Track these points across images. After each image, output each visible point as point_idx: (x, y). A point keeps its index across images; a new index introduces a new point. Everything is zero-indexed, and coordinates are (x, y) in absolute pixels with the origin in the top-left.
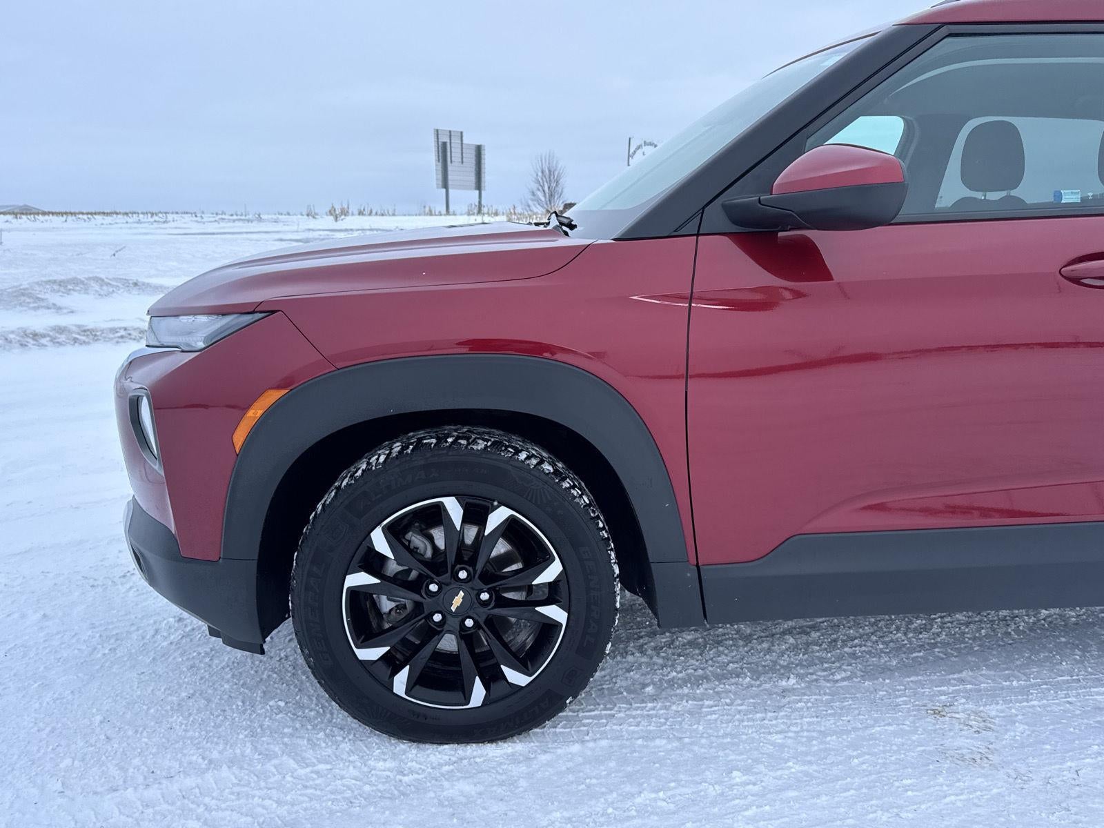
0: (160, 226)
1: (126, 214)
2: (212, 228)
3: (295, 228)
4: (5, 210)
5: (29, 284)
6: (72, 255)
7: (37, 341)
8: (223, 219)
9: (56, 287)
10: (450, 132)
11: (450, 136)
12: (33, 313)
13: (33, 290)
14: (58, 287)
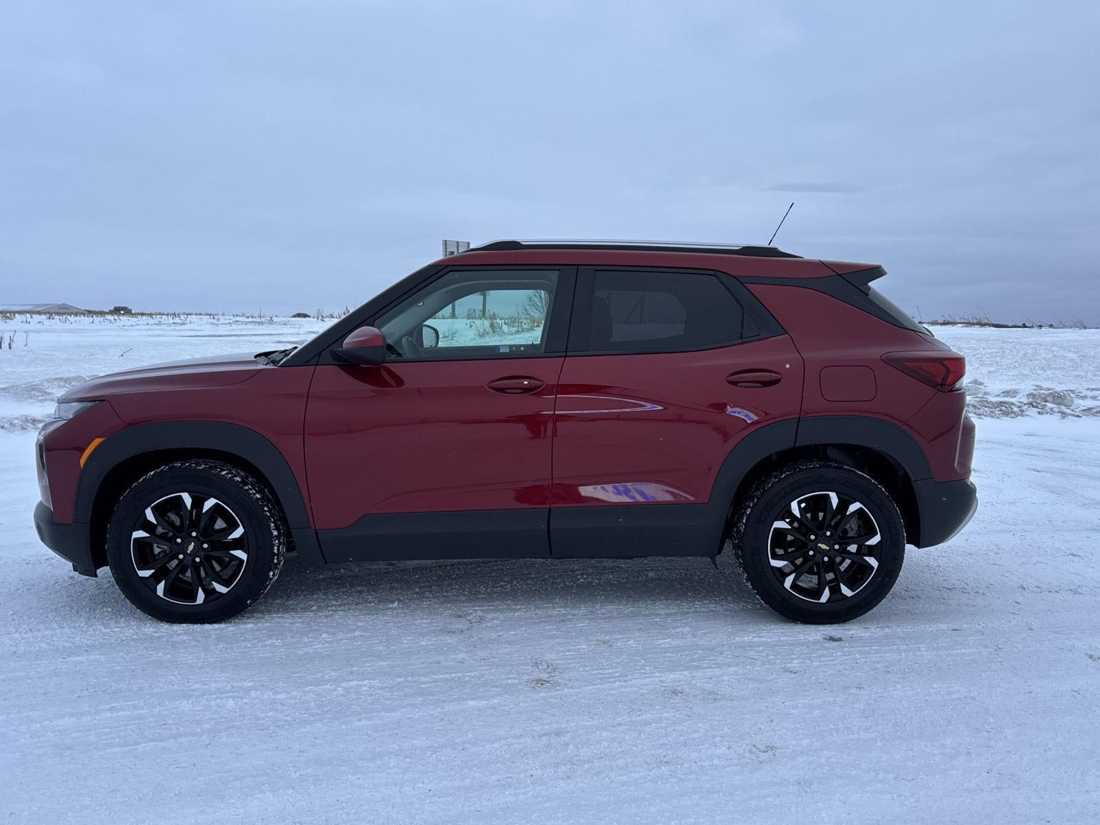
0: (177, 328)
1: (150, 315)
2: (222, 330)
3: (296, 330)
4: (40, 309)
5: (40, 381)
6: (86, 356)
7: (34, 425)
8: (238, 321)
9: (62, 384)
10: (458, 242)
11: (458, 246)
12: (40, 404)
13: (42, 386)
14: (64, 383)
